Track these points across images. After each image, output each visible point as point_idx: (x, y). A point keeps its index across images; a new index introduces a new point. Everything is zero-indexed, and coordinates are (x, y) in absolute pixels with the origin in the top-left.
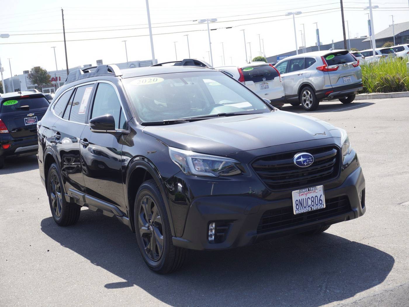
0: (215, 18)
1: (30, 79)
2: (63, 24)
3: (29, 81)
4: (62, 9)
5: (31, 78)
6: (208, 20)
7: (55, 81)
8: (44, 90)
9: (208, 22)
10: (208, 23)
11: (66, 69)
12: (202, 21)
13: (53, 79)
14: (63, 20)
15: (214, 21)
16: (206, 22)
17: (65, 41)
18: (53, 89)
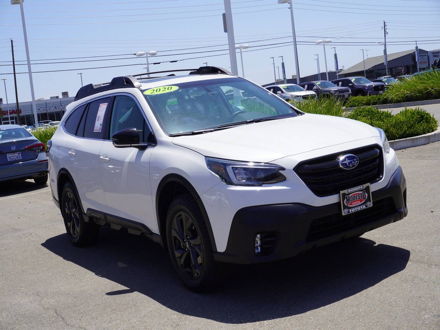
7: (16, 114)
8: (3, 123)
11: (16, 102)
13: (13, 112)
18: (14, 121)
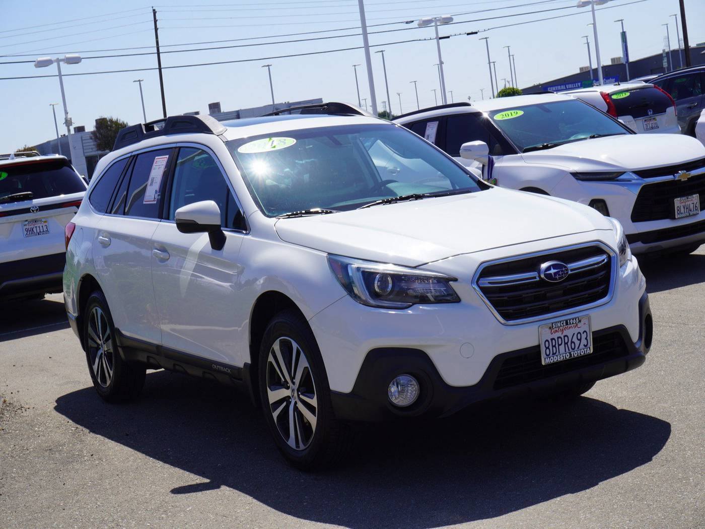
0: (448, 16)
1: (95, 141)
2: (157, 37)
3: (94, 145)
4: (154, 10)
5: (97, 138)
6: (435, 20)
9: (436, 23)
10: (436, 26)
12: (425, 24)
14: (156, 29)
15: (447, 21)
16: (433, 24)
17: (160, 69)
